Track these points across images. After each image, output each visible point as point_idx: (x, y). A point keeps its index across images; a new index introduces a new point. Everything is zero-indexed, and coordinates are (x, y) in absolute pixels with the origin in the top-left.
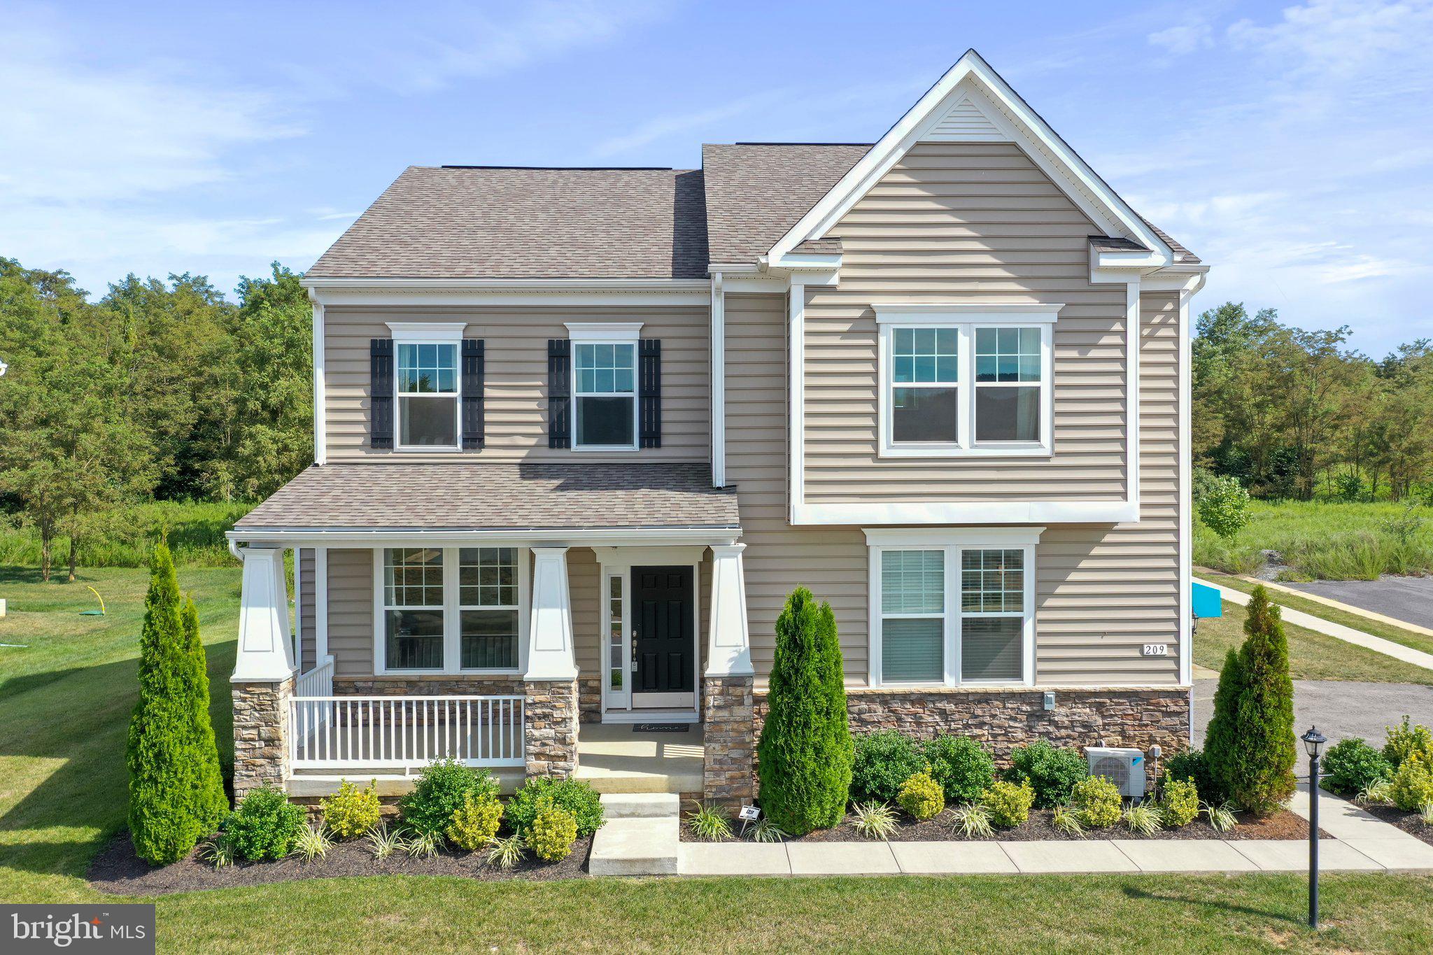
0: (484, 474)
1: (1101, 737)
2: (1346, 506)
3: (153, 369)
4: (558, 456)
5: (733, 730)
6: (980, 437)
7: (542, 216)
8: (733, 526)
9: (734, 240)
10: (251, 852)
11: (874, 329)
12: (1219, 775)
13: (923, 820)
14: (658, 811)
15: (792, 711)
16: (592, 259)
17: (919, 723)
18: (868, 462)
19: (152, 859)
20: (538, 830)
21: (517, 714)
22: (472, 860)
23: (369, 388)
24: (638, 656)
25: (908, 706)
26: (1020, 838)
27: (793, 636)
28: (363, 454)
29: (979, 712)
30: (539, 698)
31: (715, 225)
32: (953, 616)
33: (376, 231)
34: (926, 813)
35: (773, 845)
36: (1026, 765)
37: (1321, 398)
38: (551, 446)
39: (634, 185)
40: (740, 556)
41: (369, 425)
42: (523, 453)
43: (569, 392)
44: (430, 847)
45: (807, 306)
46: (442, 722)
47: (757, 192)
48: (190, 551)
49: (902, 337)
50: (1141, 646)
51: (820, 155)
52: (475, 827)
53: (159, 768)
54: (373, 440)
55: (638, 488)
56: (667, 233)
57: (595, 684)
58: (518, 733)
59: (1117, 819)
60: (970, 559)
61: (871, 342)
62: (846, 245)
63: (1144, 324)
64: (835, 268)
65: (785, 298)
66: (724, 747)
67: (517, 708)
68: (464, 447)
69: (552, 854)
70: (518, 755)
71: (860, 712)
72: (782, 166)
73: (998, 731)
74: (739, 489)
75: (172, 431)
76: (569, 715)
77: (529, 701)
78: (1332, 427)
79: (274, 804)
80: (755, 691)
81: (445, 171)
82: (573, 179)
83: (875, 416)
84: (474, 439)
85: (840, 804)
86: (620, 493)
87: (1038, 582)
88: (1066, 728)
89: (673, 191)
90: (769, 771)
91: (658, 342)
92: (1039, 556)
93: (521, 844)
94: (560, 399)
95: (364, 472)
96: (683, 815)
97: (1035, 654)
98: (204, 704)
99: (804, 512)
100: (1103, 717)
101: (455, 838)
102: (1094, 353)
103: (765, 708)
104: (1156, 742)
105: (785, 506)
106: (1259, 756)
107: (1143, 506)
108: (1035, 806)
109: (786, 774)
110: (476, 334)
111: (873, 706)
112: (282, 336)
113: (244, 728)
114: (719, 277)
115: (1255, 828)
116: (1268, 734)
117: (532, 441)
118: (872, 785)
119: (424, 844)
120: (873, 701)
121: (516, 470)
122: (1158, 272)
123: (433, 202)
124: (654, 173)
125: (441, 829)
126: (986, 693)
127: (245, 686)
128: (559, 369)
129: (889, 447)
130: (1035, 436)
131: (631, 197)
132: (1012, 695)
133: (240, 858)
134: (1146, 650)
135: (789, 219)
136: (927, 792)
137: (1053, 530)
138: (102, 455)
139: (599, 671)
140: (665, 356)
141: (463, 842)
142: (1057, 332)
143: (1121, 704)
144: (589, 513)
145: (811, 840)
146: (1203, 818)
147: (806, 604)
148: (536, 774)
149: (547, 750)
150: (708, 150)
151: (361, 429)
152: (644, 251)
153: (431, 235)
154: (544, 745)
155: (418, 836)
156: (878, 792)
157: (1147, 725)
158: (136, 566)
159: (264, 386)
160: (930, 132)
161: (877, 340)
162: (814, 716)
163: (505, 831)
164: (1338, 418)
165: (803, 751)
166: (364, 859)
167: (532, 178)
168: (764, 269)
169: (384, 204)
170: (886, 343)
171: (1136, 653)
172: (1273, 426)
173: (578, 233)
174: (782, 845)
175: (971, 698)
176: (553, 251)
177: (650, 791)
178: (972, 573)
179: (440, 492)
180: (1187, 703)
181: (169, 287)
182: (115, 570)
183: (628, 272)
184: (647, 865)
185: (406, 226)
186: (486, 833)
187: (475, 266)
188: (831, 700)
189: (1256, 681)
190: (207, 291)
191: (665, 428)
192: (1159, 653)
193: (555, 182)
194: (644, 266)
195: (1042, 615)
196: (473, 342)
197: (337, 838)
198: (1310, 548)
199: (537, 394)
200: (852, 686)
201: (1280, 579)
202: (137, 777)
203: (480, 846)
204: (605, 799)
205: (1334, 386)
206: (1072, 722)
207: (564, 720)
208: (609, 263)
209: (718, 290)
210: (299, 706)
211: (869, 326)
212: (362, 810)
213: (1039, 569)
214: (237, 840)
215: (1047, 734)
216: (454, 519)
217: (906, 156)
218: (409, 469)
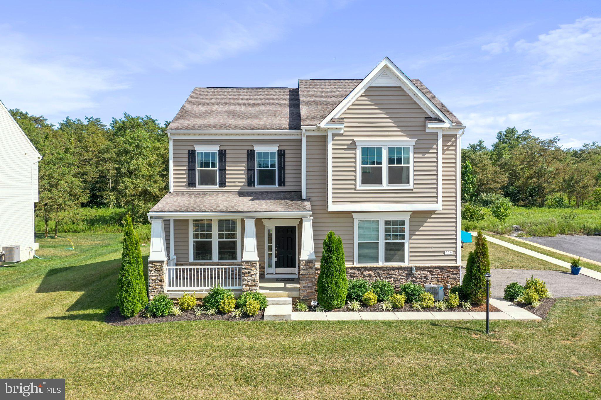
0: (227, 195)
1: (431, 282)
2: (557, 209)
3: (81, 155)
4: (251, 189)
5: (309, 277)
6: (390, 183)
7: (243, 107)
8: (309, 211)
9: (309, 117)
10: (157, 313)
11: (355, 147)
12: (466, 292)
13: (370, 306)
14: (285, 303)
15: (328, 270)
16: (262, 123)
17: (370, 277)
18: (353, 191)
19: (126, 315)
20: (247, 306)
21: (239, 272)
22: (227, 316)
23: (188, 167)
24: (277, 256)
25: (367, 271)
26: (401, 311)
27: (329, 246)
28: (186, 188)
29: (390, 273)
30: (246, 267)
31: (303, 112)
32: (382, 242)
33: (187, 113)
34: (371, 304)
35: (322, 313)
36: (404, 289)
37: (548, 166)
38: (248, 186)
39: (275, 94)
40: (311, 221)
41: (188, 179)
42: (239, 188)
43: (254, 168)
44: (213, 312)
45: (333, 140)
46: (212, 278)
47: (317, 99)
48: (99, 226)
49: (364, 150)
50: (444, 252)
51: (340, 84)
52: (227, 306)
53: (129, 287)
54: (189, 184)
55: (278, 199)
56: (286, 113)
57: (263, 265)
58: (239, 278)
59: (433, 306)
60: (387, 223)
61: (354, 152)
62: (346, 120)
63: (443, 146)
64: (342, 128)
65: (326, 137)
66: (306, 282)
67: (239, 270)
68: (219, 186)
69: (252, 313)
70: (239, 285)
71: (351, 273)
72: (326, 89)
73: (396, 280)
74: (311, 200)
75: (89, 180)
76: (256, 272)
77: (243, 267)
78: (553, 178)
79: (164, 298)
80: (316, 266)
81: (208, 89)
82: (253, 92)
83: (355, 176)
84: (223, 184)
85: (343, 300)
86: (272, 201)
87: (410, 230)
88: (419, 279)
89: (288, 97)
90: (320, 290)
91: (284, 151)
92: (410, 222)
93: (242, 311)
94: (251, 170)
95: (187, 195)
96: (293, 304)
97: (409, 254)
98: (142, 267)
99: (332, 207)
100: (432, 275)
101: (221, 309)
102: (427, 155)
103: (319, 272)
104: (449, 283)
105: (326, 205)
106: (478, 285)
107: (443, 205)
108: (406, 302)
109: (326, 290)
110: (223, 148)
111: (355, 271)
112: (134, 143)
113: (152, 276)
114: (304, 130)
115: (477, 308)
116: (481, 278)
117: (242, 184)
118: (354, 295)
119: (212, 311)
120: (355, 270)
121: (237, 194)
122: (448, 129)
123: (206, 101)
124: (282, 90)
125: (217, 307)
126: (393, 267)
127: (152, 263)
128: (251, 160)
129: (360, 186)
130: (408, 182)
131: (273, 99)
132: (401, 268)
133: (154, 315)
134: (446, 253)
135: (328, 109)
136: (371, 297)
137: (415, 214)
138: (68, 189)
139: (264, 261)
140: (286, 156)
141: (224, 311)
142: (415, 148)
143: (437, 271)
144: (262, 207)
145: (334, 311)
146: (460, 305)
147: (333, 236)
148: (245, 291)
149: (249, 283)
150: (300, 82)
151: (185, 180)
152: (279, 120)
153: (206, 114)
154: (248, 282)
155: (209, 309)
156: (356, 297)
157: (446, 278)
158: (79, 233)
159: (128, 163)
160: (374, 83)
161: (356, 151)
162: (335, 272)
163: (237, 307)
164: (555, 174)
165: (331, 283)
166: (192, 316)
167: (239, 92)
168: (319, 128)
169: (189, 102)
170: (359, 152)
171: (442, 254)
172: (529, 177)
173: (256, 113)
174: (324, 313)
175: (387, 269)
176: (248, 120)
177: (282, 297)
178: (388, 228)
179: (213, 201)
180: (459, 271)
181: (85, 123)
182: (71, 234)
183: (274, 128)
184: (282, 317)
185: (197, 111)
186: (231, 307)
187: (223, 125)
188: (340, 267)
189: (478, 261)
190: (100, 124)
191: (286, 180)
192: (450, 254)
193: (247, 93)
194: (279, 125)
195: (411, 241)
196: (222, 151)
197: (184, 310)
198: (531, 224)
199: (244, 168)
200: (348, 265)
201: (518, 236)
202: (122, 290)
203: (229, 312)
204: (268, 299)
205: (553, 161)
206: (421, 277)
207: (255, 273)
208: (267, 124)
209: (304, 135)
210: (169, 269)
211: (353, 147)
212: (191, 301)
213: (410, 226)
214: (153, 310)
215: (413, 281)
216: (219, 209)
217: (365, 91)
218: (201, 194)
